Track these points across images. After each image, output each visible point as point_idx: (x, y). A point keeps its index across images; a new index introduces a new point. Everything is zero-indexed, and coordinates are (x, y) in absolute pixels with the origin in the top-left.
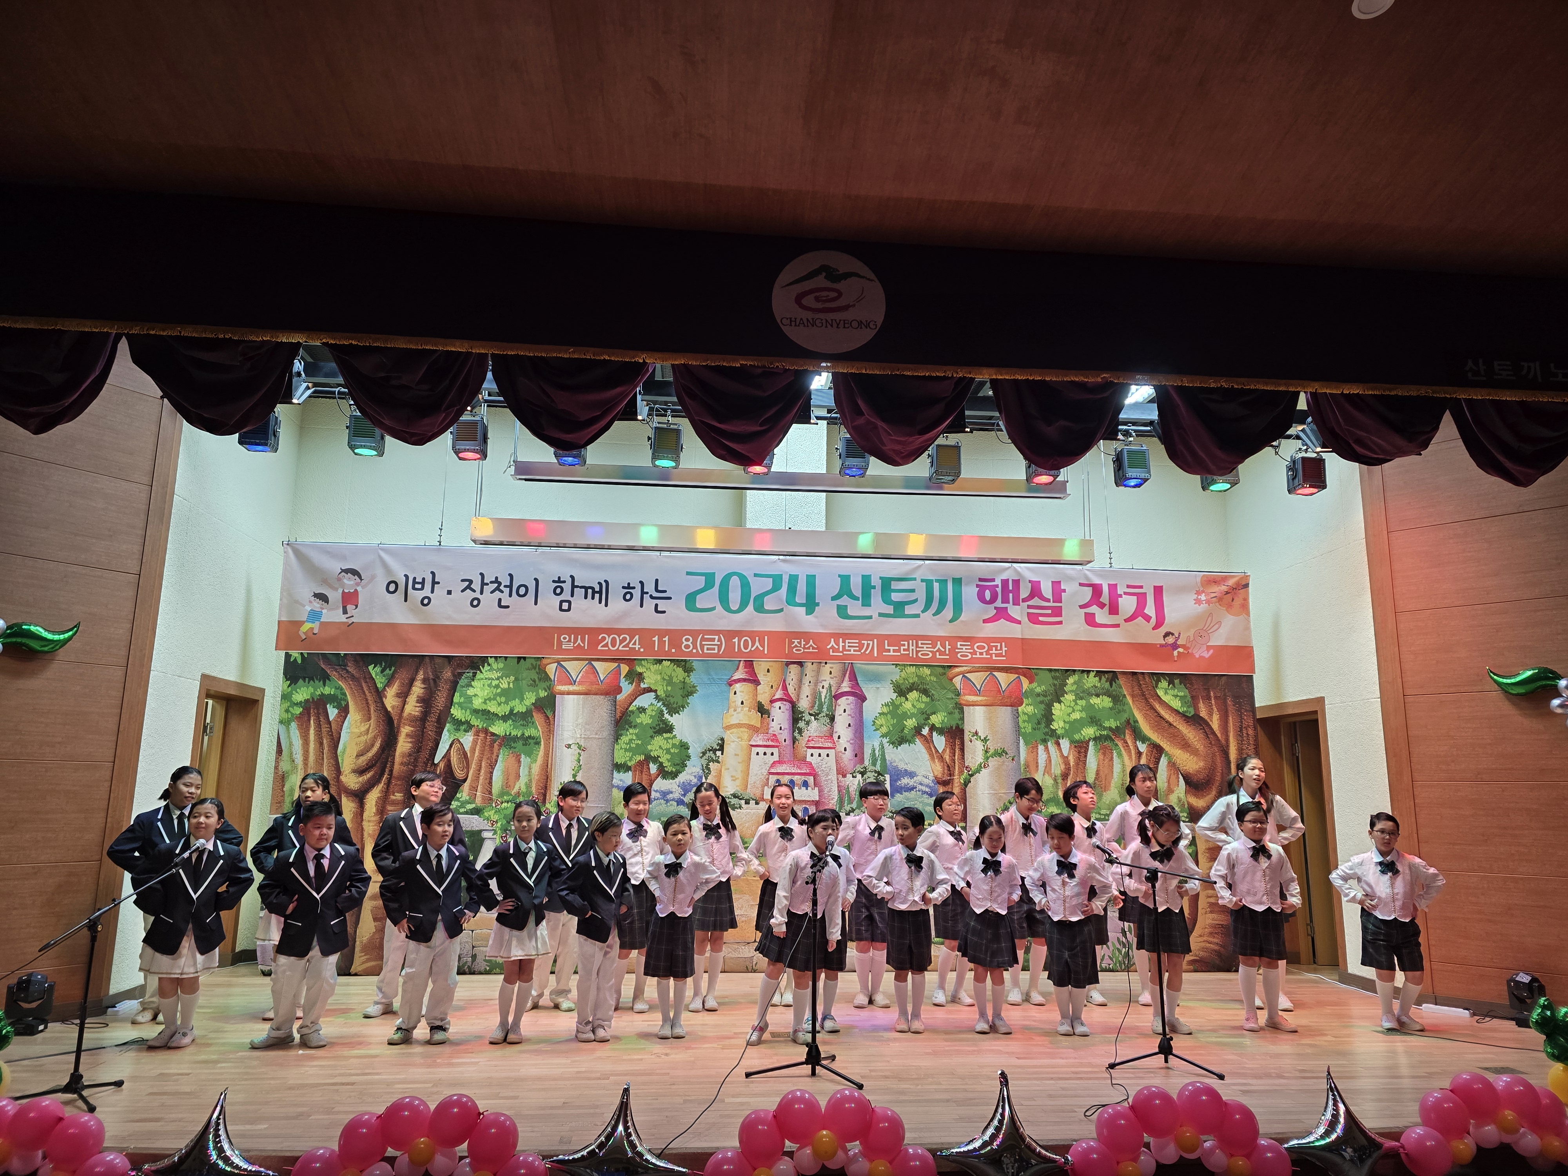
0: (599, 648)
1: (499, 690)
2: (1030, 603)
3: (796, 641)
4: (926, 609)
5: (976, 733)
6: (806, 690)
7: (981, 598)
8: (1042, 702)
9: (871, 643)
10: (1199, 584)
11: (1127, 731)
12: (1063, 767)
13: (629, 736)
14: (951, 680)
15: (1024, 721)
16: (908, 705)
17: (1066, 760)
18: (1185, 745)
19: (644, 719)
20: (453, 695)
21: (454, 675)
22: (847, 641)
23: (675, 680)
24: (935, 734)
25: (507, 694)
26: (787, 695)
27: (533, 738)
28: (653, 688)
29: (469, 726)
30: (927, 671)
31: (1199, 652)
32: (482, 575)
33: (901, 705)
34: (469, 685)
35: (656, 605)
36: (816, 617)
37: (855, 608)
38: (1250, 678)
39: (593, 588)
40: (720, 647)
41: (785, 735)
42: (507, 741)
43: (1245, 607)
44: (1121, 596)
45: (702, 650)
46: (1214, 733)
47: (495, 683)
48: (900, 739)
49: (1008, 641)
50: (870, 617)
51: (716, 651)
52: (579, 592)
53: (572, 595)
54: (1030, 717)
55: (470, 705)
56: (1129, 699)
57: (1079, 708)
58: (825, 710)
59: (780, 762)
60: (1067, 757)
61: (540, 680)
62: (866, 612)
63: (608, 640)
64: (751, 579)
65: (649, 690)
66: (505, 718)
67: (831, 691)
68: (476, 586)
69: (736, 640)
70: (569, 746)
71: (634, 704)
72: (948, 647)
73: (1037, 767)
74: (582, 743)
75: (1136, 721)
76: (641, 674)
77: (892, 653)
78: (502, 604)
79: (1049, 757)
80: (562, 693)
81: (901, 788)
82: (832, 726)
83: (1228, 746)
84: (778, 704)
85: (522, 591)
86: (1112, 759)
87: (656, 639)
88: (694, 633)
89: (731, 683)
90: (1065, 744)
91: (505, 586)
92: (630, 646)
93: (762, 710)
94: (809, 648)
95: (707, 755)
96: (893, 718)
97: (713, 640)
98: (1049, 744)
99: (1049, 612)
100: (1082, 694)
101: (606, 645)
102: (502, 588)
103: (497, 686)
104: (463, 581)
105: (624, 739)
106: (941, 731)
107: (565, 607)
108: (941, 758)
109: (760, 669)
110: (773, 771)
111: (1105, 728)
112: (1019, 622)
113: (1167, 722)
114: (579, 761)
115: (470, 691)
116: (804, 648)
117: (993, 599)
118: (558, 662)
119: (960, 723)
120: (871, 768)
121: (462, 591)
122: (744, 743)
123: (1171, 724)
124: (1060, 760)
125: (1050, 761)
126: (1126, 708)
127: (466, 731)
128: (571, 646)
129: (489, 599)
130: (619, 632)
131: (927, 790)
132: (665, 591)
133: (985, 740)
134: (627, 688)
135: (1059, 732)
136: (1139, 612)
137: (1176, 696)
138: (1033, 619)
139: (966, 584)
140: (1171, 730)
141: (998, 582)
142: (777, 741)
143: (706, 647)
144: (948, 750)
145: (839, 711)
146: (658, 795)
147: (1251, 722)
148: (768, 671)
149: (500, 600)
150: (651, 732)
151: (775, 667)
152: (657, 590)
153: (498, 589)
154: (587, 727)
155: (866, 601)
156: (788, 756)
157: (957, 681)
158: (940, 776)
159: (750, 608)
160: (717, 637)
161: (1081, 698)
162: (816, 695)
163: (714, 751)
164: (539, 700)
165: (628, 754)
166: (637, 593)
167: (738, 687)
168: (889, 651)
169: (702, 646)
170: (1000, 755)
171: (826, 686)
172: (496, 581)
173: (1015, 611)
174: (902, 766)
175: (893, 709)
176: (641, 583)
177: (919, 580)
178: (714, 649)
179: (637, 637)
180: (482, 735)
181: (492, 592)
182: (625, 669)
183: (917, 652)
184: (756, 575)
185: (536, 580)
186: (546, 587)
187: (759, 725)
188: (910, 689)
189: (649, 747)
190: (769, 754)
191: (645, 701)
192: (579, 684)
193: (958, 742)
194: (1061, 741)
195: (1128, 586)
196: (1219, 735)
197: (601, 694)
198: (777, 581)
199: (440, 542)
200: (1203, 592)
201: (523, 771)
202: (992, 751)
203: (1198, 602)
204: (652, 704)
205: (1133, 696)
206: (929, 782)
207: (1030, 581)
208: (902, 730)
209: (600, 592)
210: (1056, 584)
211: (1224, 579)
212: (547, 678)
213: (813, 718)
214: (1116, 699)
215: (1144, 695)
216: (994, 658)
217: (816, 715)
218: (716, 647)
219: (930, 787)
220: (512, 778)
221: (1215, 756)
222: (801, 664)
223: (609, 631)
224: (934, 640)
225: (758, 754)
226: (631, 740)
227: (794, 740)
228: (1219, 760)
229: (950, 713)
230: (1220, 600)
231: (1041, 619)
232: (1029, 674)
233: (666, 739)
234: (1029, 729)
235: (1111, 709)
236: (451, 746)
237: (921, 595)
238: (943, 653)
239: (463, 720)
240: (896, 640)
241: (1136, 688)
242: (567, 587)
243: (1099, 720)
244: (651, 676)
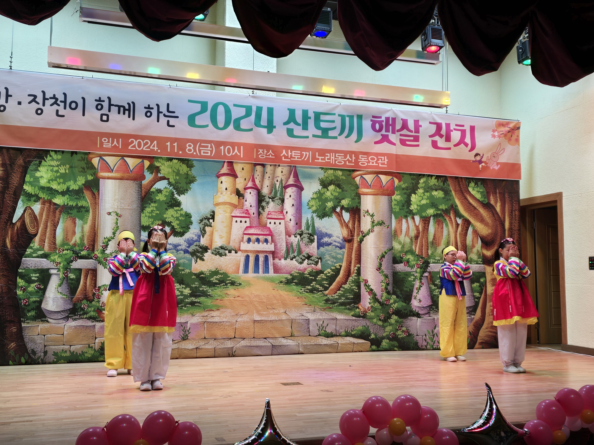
0: (130, 148)
1: (58, 174)
2: (402, 133)
3: (261, 150)
4: (340, 134)
5: (368, 211)
6: (267, 182)
7: (373, 127)
8: (405, 193)
9: (308, 153)
10: (494, 126)
11: (451, 212)
12: (416, 232)
13: (151, 208)
14: (354, 179)
15: (395, 205)
16: (328, 194)
17: (417, 227)
18: (482, 220)
19: (161, 197)
20: (25, 176)
21: (25, 162)
22: (293, 152)
23: (181, 172)
24: (343, 211)
25: (64, 177)
26: (255, 184)
27: (84, 207)
28: (167, 177)
29: (37, 199)
30: (340, 173)
31: (493, 166)
32: (44, 92)
33: (324, 193)
34: (37, 170)
35: (168, 121)
36: (274, 135)
37: (298, 131)
38: (517, 182)
39: (124, 107)
40: (212, 151)
41: (253, 210)
42: (65, 209)
43: (517, 140)
44: (452, 131)
45: (200, 153)
46: (497, 213)
47: (55, 169)
48: (323, 214)
49: (389, 156)
50: (307, 137)
51: (209, 154)
52: (114, 109)
53: (109, 111)
54: (398, 203)
55: (37, 184)
56: (453, 193)
57: (426, 197)
58: (278, 195)
59: (250, 227)
60: (418, 226)
61: (88, 168)
62: (305, 133)
63: (136, 143)
64: (232, 108)
65: (163, 178)
66: (63, 193)
67: (282, 183)
68: (40, 99)
69: (222, 148)
70: (109, 214)
71: (154, 187)
72: (354, 158)
73: (401, 232)
74: (119, 212)
75: (457, 206)
76: (158, 167)
77: (320, 161)
78: (60, 113)
79: (408, 226)
80: (104, 178)
81: (324, 244)
82: (283, 205)
83: (504, 221)
84: (249, 191)
85: (73, 106)
86: (442, 228)
87: (169, 144)
88: (194, 142)
89: (218, 176)
90: (417, 218)
91: (61, 102)
92: (151, 148)
93: (239, 194)
94: (269, 155)
95: (204, 221)
96: (319, 201)
97: (207, 147)
98: (409, 218)
99: (412, 138)
100: (428, 189)
101: (134, 146)
102: (58, 102)
103: (57, 171)
104: (29, 95)
105: (148, 210)
106: (347, 210)
107: (105, 119)
108: (347, 226)
109: (238, 168)
110: (246, 232)
111: (440, 210)
112: (394, 144)
113: (473, 206)
114: (117, 223)
115: (38, 174)
116: (266, 155)
117: (380, 130)
118: (100, 156)
119: (358, 205)
120: (306, 231)
121: (30, 103)
122: (228, 215)
123: (475, 208)
124: (414, 228)
125: (409, 228)
126: (451, 198)
127: (36, 201)
128: (109, 145)
129: (49, 110)
130: (143, 138)
131: (339, 245)
132: (174, 112)
133: (372, 216)
134: (149, 177)
135: (414, 211)
136: (462, 141)
137: (478, 192)
138: (403, 143)
139: (365, 119)
140: (475, 212)
141: (383, 119)
142: (249, 214)
143: (202, 151)
144: (351, 221)
145: (287, 196)
146: (171, 247)
147: (517, 208)
148: (243, 169)
149: (57, 111)
150: (165, 206)
151: (247, 167)
152: (168, 111)
153: (55, 103)
154: (122, 201)
155: (305, 127)
156: (255, 223)
157: (358, 179)
158: (346, 236)
159: (231, 127)
160: (209, 145)
161: (427, 192)
162: (273, 186)
163: (208, 219)
164: (87, 182)
165: (150, 220)
166: (155, 112)
167: (223, 178)
168: (318, 159)
169: (200, 151)
170: (381, 225)
171: (279, 180)
172: (54, 97)
173: (393, 137)
174: (324, 231)
175: (319, 196)
176: (158, 105)
177: (337, 115)
178: (208, 153)
179: (155, 142)
180: (47, 205)
181: (52, 105)
182: (147, 163)
183: (335, 160)
184: (235, 105)
185: (84, 99)
186: (91, 104)
187: (237, 204)
188: (330, 184)
189: (165, 216)
190: (243, 222)
191: (161, 185)
192: (115, 172)
193: (357, 217)
194: (415, 217)
195: (457, 125)
196: (500, 215)
197: (131, 180)
198: (249, 110)
199: (11, 67)
200: (496, 130)
201: (78, 230)
202: (376, 222)
203: (494, 136)
204: (166, 188)
205: (455, 191)
206: (340, 240)
207: (402, 119)
208: (325, 209)
209: (129, 110)
210: (416, 122)
211: (508, 124)
212: (92, 167)
213: (271, 200)
214: (447, 192)
215: (461, 191)
216: (380, 165)
217: (273, 199)
218: (209, 152)
219: (340, 243)
220: (70, 234)
221: (497, 226)
222: (263, 166)
223: (136, 137)
224: (345, 153)
225: (236, 222)
226: (152, 211)
227: (259, 214)
228: (499, 229)
229: (353, 199)
230: (505, 135)
231: (408, 143)
232: (399, 176)
233: (176, 211)
234: (397, 210)
235: (443, 198)
236: (25, 211)
237: (338, 124)
238: (350, 162)
239: (33, 193)
240: (323, 152)
241: (457, 187)
242: (106, 104)
243: (437, 205)
244: (165, 169)
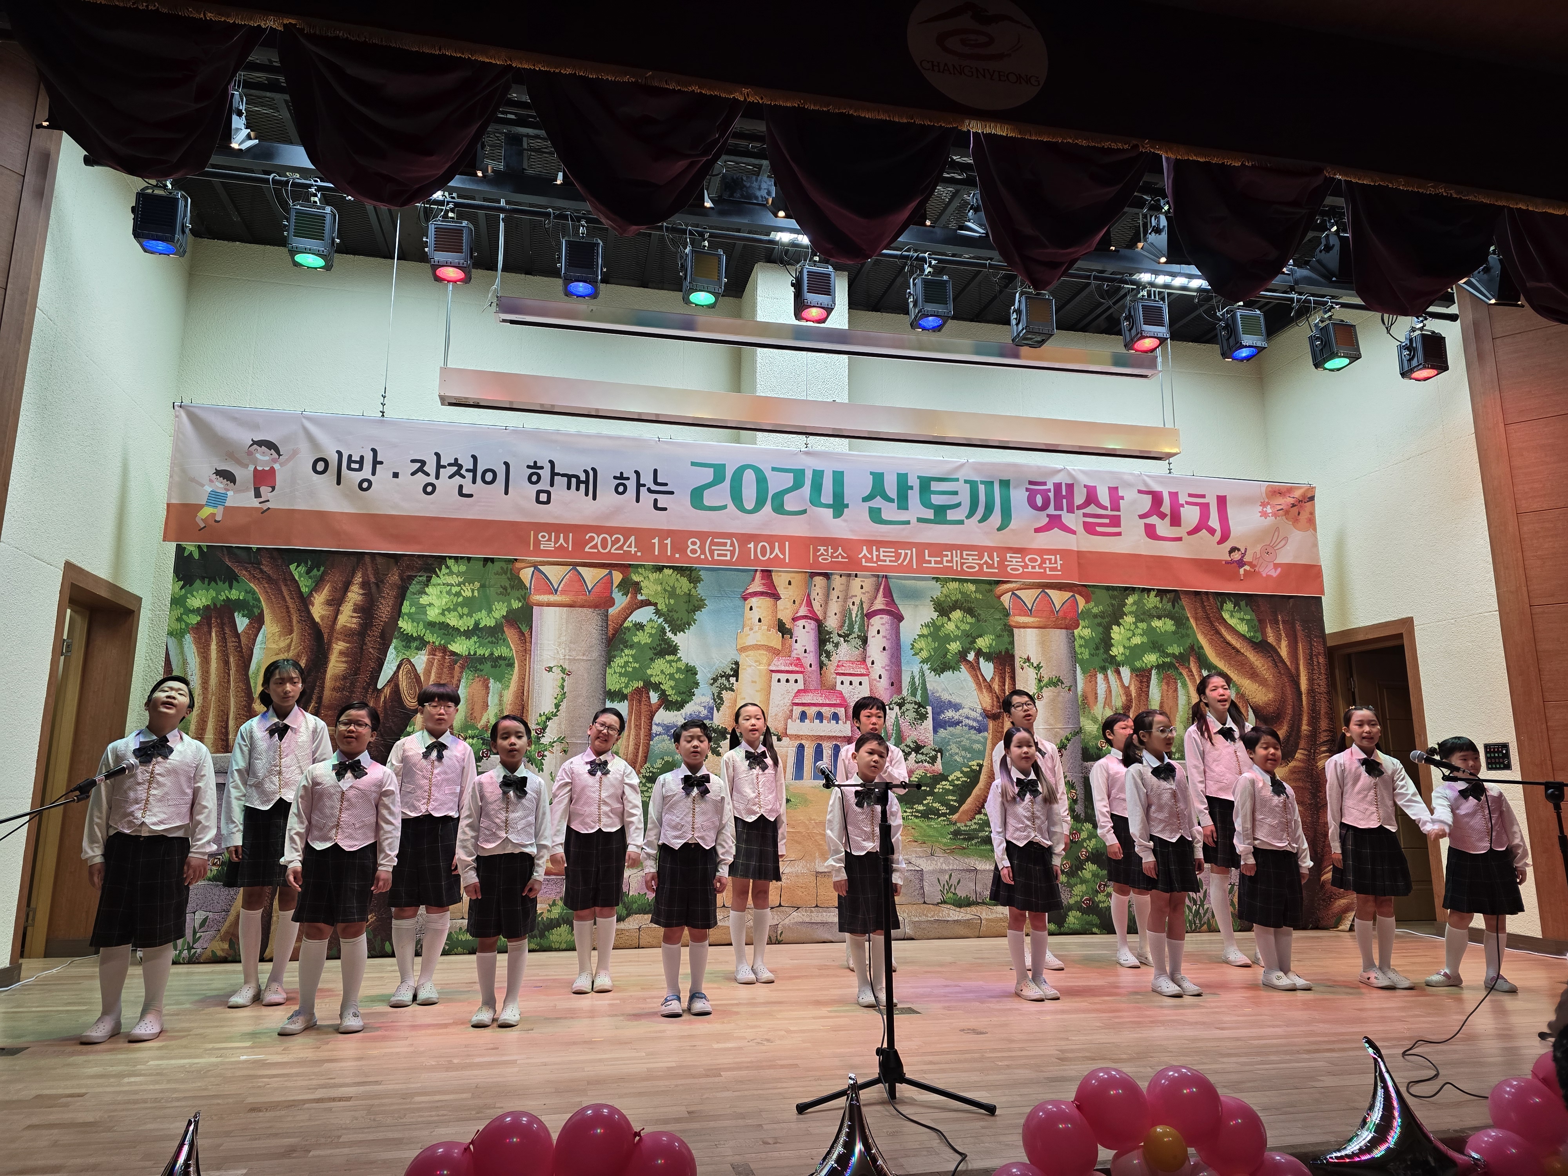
0: (587, 549)
1: (460, 599)
2: (1087, 510)
3: (822, 548)
4: (969, 517)
5: (1028, 660)
6: (834, 607)
7: (1032, 503)
8: (1099, 625)
9: (909, 552)
10: (1264, 495)
11: (1191, 658)
12: (1124, 698)
13: (624, 658)
14: (999, 597)
15: (1081, 646)
16: (950, 627)
17: (1126, 690)
18: (1253, 675)
19: (642, 638)
20: (402, 604)
21: (402, 579)
22: (881, 550)
23: (678, 591)
24: (981, 660)
25: (471, 605)
26: (812, 611)
27: (505, 659)
28: (652, 600)
29: (422, 643)
30: (972, 587)
31: (1267, 570)
32: (438, 455)
33: (943, 625)
34: (423, 592)
35: (656, 501)
36: (845, 521)
37: (890, 512)
38: (1319, 599)
39: (577, 477)
40: (733, 553)
41: (810, 659)
42: (472, 662)
43: (1311, 521)
44: (1182, 506)
45: (712, 555)
46: (1283, 661)
47: (455, 589)
48: (942, 666)
49: (1064, 553)
50: (908, 523)
51: (728, 558)
52: (560, 481)
53: (552, 485)
54: (1087, 642)
55: (423, 617)
56: (1193, 622)
57: (1139, 631)
58: (856, 630)
59: (805, 691)
60: (1128, 687)
61: (512, 587)
62: (903, 516)
63: (598, 540)
64: (768, 474)
65: (647, 603)
66: (468, 634)
67: (862, 609)
68: (431, 468)
69: (752, 545)
70: (550, 669)
71: (630, 619)
72: (996, 559)
73: (1096, 698)
74: (566, 666)
75: (1201, 648)
76: (637, 583)
77: (933, 565)
78: (464, 492)
79: (1109, 687)
80: (541, 605)
81: (945, 722)
82: (865, 649)
83: (1298, 675)
84: (801, 623)
85: (489, 477)
86: (1176, 690)
87: (656, 541)
88: (702, 536)
89: (745, 599)
90: (1125, 672)
91: (467, 470)
92: (625, 548)
93: (783, 629)
94: (837, 557)
95: (720, 681)
96: (934, 641)
97: (725, 544)
98: (1109, 672)
99: (1107, 521)
100: (1143, 615)
101: (595, 546)
102: (463, 472)
103: (458, 594)
104: (413, 461)
105: (619, 661)
106: (989, 657)
107: (543, 498)
108: (990, 688)
109: (780, 580)
110: (797, 701)
111: (1168, 655)
112: (1074, 532)
113: (1234, 648)
114: (563, 687)
115: (424, 600)
116: (832, 557)
117: (1045, 506)
118: (535, 566)
119: (1010, 647)
120: (910, 698)
121: (413, 474)
122: (763, 668)
123: (1238, 651)
124: (1121, 691)
125: (1110, 691)
126: (1189, 632)
127: (418, 649)
128: (551, 546)
129: (446, 485)
130: (611, 531)
131: (975, 724)
132: (666, 484)
133: (1038, 667)
134: (621, 601)
135: (1119, 659)
136: (1202, 525)
137: (1242, 620)
138: (1090, 529)
139: (1015, 488)
140: (1239, 658)
141: (1050, 486)
142: (802, 666)
143: (716, 552)
144: (997, 679)
145: (872, 632)
146: (660, 729)
147: (1321, 649)
148: (790, 583)
149: (461, 487)
150: (650, 654)
151: (797, 579)
152: (656, 482)
153: (458, 473)
154: (572, 646)
155: (903, 502)
156: (814, 684)
157: (1006, 599)
158: (989, 708)
159: (768, 508)
160: (729, 541)
161: (1142, 621)
162: (846, 614)
163: (728, 677)
164: (510, 612)
165: (623, 679)
166: (631, 485)
167: (754, 601)
168: (930, 562)
169: (712, 552)
170: (1055, 685)
171: (857, 602)
172: (456, 463)
173: (1069, 519)
174: (945, 697)
175: (934, 632)
176: (637, 473)
177: (962, 481)
178: (726, 555)
179: (633, 538)
180: (439, 655)
181: (451, 477)
182: (617, 577)
183: (962, 564)
184: (774, 469)
185: (507, 464)
186: (519, 474)
187: (779, 647)
188: (955, 606)
189: (649, 672)
190: (792, 681)
191: (643, 615)
192: (561, 594)
193: (1008, 669)
194: (1121, 669)
195: (1190, 495)
196: (1288, 663)
197: (589, 607)
198: (799, 475)
199: (383, 412)
200: (1268, 503)
201: (492, 700)
202: (1046, 680)
203: (1264, 514)
204: (651, 620)
205: (1196, 619)
206: (976, 715)
207: (1085, 486)
208: (945, 656)
209: (587, 482)
210: (1113, 491)
211: (1290, 490)
212: (521, 585)
213: (842, 639)
214: (1180, 622)
215: (1208, 618)
216: (1048, 572)
217: (845, 636)
218: (729, 553)
219: (978, 721)
220: (478, 707)
221: (1285, 686)
222: (827, 576)
223: (599, 530)
224: (980, 550)
225: (779, 681)
226: (627, 663)
227: (821, 665)
228: (1289, 691)
229: (999, 636)
230: (1287, 513)
231: (1099, 529)
232: (1085, 591)
233: (670, 662)
234: (1086, 656)
235: (1174, 633)
236: (399, 667)
237: (964, 497)
238: (990, 566)
239: (415, 635)
240: (938, 549)
241: (1200, 610)
242: (545, 474)
243: (1162, 645)
244: (650, 585)
